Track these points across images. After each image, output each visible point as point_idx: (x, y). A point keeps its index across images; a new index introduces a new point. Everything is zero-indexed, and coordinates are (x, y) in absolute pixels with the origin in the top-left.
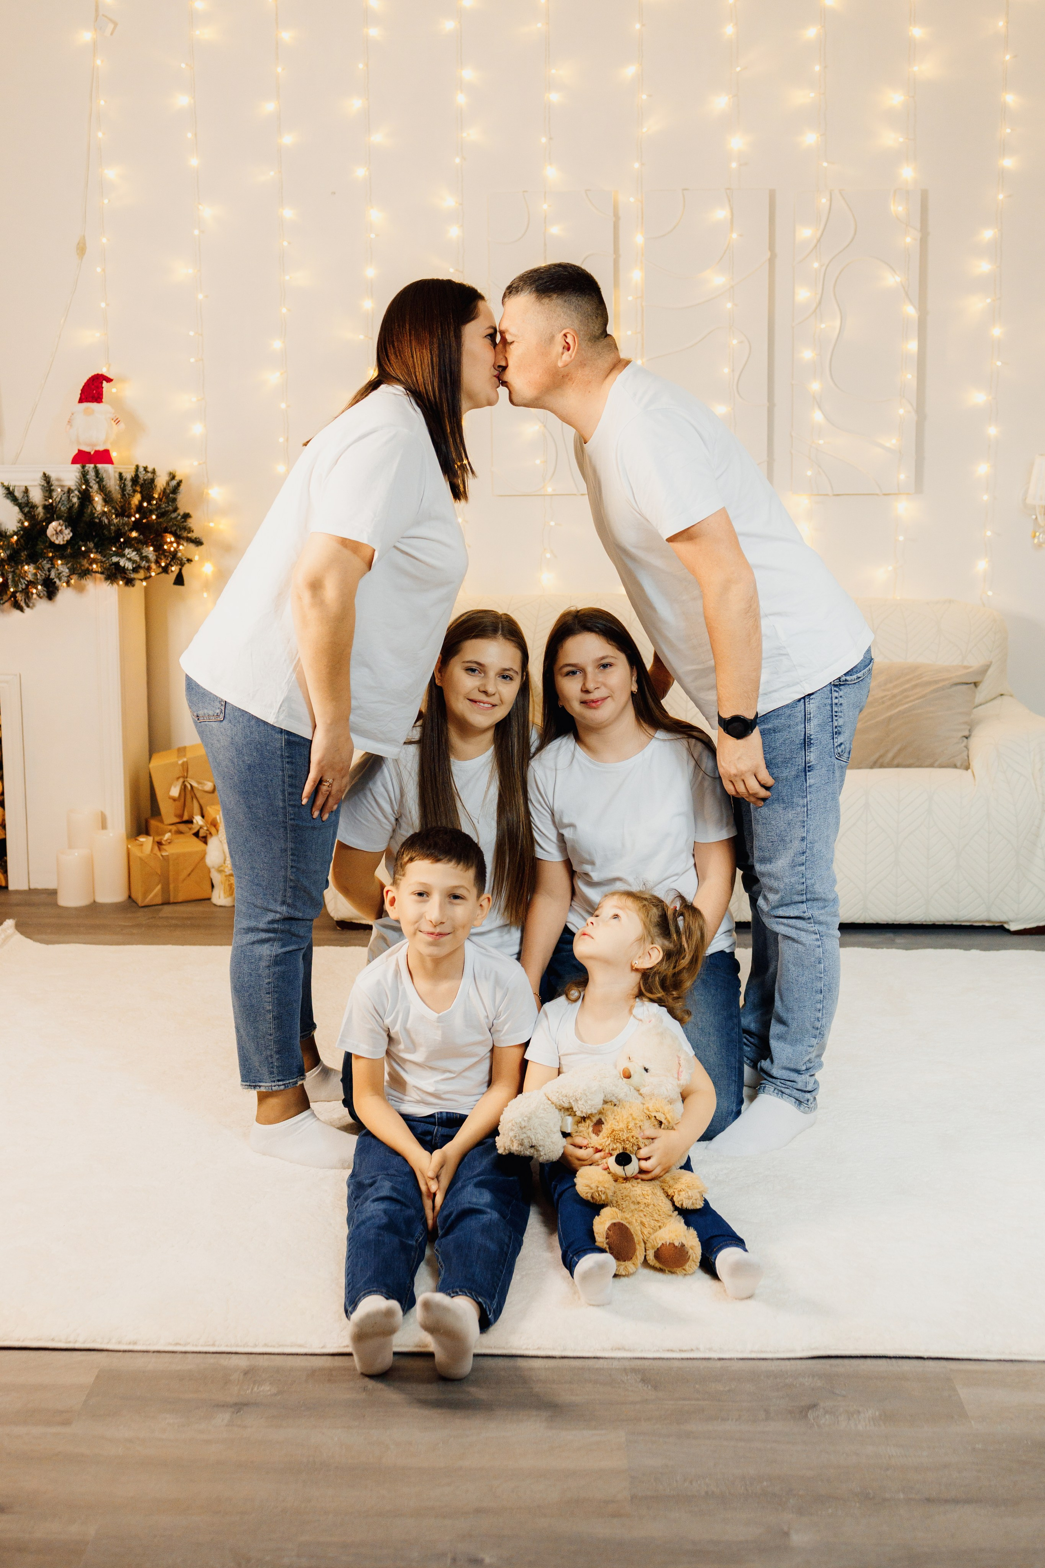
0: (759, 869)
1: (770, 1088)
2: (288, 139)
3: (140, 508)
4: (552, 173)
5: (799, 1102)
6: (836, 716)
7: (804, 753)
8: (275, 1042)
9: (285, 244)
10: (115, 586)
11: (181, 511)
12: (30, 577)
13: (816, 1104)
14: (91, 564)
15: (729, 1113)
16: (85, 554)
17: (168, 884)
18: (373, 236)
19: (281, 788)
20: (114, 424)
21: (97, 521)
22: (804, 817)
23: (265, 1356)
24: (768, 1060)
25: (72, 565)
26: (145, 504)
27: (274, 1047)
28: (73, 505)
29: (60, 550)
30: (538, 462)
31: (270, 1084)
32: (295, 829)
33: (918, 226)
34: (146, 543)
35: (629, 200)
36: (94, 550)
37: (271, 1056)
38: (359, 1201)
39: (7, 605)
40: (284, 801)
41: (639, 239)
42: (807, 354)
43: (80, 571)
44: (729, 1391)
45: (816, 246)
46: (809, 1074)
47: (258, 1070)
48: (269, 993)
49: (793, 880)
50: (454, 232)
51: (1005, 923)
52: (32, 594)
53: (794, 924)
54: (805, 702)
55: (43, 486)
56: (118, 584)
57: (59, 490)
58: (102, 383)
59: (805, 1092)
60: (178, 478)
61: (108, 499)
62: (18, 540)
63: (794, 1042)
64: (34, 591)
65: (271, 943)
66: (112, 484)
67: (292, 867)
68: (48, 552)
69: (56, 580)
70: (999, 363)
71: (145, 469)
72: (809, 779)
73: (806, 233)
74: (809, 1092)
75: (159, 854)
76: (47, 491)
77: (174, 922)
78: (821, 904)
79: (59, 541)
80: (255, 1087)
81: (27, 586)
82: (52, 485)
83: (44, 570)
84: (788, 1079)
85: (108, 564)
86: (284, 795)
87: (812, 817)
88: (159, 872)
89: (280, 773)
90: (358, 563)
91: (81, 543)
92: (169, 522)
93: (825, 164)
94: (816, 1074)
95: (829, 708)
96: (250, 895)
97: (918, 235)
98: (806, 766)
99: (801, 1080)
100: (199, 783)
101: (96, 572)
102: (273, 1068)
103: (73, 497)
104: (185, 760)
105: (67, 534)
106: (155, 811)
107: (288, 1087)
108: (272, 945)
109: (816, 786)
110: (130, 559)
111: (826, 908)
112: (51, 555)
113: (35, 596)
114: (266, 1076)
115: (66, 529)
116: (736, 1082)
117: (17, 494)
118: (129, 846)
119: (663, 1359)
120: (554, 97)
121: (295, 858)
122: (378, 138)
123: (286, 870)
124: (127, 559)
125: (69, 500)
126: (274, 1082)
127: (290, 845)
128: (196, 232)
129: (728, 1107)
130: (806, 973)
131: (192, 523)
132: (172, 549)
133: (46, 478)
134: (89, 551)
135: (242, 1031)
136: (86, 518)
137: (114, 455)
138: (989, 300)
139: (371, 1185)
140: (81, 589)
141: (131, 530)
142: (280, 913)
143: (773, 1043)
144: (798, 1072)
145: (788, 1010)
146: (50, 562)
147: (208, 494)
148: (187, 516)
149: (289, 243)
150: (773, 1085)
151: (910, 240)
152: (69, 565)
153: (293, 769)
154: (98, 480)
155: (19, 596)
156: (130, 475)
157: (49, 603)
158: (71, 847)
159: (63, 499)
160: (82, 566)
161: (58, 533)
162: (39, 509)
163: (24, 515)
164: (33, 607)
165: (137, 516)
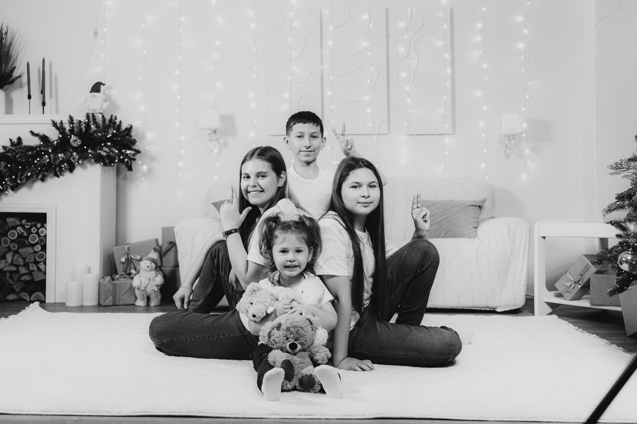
3: (113, 133)
9: (181, 30)
10: (99, 164)
11: (133, 139)
12: (61, 159)
14: (89, 154)
16: (86, 150)
17: (116, 296)
18: (218, 27)
21: (92, 135)
26: (115, 132)
28: (83, 128)
29: (75, 149)
34: (114, 148)
35: (327, 12)
39: (52, 173)
41: (331, 28)
42: (404, 75)
43: (83, 157)
45: (406, 30)
50: (253, 26)
51: (496, 309)
57: (76, 122)
61: (97, 127)
62: (57, 143)
64: (63, 166)
68: (69, 149)
69: (73, 161)
70: (487, 78)
71: (116, 117)
73: (402, 25)
75: (112, 282)
76: (71, 123)
81: (60, 163)
82: (73, 121)
83: (68, 156)
85: (96, 154)
88: (111, 290)
91: (85, 146)
97: (449, 25)
100: (135, 256)
101: (91, 159)
103: (82, 125)
104: (129, 246)
105: (79, 142)
110: (105, 151)
112: (71, 150)
113: (63, 169)
115: (79, 139)
117: (58, 125)
118: (100, 280)
125: (80, 126)
128: (144, 26)
131: (137, 144)
133: (71, 118)
136: (87, 134)
138: (481, 53)
140: (85, 167)
146: (70, 153)
147: (146, 135)
148: (135, 140)
149: (183, 31)
151: (446, 27)
152: (79, 155)
154: (93, 120)
155: (57, 169)
156: (108, 118)
157: (71, 174)
158: (73, 281)
159: (77, 125)
160: (84, 155)
161: (75, 141)
162: (67, 131)
163: (60, 133)
164: (63, 175)
165: (110, 135)
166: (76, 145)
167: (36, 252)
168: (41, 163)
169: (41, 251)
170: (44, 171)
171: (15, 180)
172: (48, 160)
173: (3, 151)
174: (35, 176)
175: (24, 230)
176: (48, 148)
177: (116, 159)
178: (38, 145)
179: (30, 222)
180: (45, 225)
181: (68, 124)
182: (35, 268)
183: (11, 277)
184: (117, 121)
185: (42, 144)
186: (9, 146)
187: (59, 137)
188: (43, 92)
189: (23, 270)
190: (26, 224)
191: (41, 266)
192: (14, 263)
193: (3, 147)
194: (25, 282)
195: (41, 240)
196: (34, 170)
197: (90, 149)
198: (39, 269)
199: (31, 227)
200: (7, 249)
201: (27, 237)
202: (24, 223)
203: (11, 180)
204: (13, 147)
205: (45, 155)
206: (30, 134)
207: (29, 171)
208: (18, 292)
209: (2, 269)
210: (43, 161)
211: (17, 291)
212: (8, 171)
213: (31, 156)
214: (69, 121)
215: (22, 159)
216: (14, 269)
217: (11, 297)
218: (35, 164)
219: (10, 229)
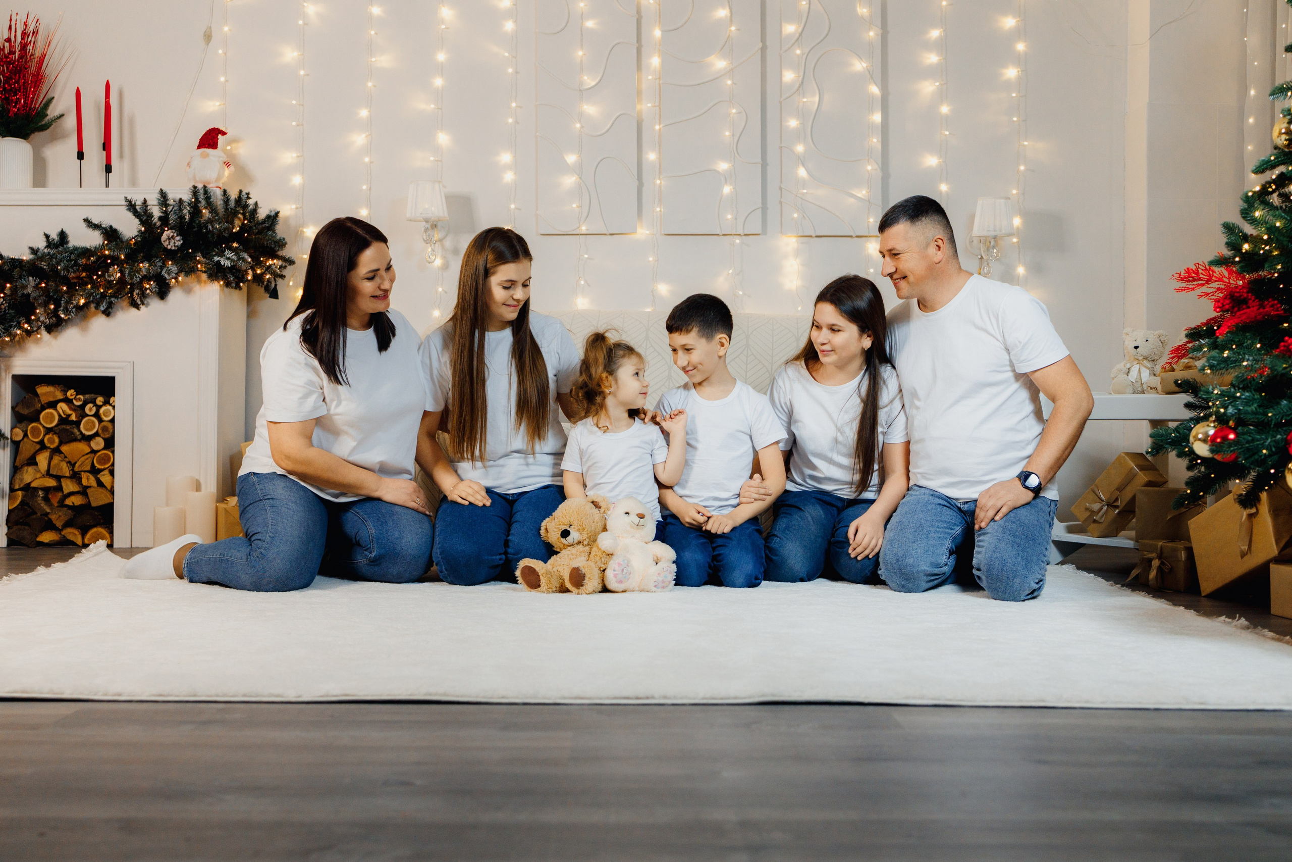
3: (242, 225)
9: (373, 32)
10: (216, 283)
12: (144, 272)
14: (197, 265)
16: (192, 257)
18: (444, 27)
21: (204, 227)
25: (181, 265)
28: (184, 215)
29: (171, 254)
30: (574, 206)
33: (879, 24)
34: (244, 251)
35: (650, 3)
39: (126, 301)
41: (657, 33)
42: (793, 123)
43: (187, 270)
45: (798, 39)
50: (509, 26)
52: (146, 289)
56: (219, 283)
57: (172, 202)
61: (213, 211)
62: (135, 244)
64: (147, 287)
66: (218, 202)
68: (160, 255)
69: (166, 276)
70: (947, 133)
71: (248, 194)
73: (790, 29)
76: (163, 204)
81: (142, 282)
82: (167, 200)
83: (157, 268)
85: (211, 264)
91: (189, 248)
97: (880, 32)
101: (201, 271)
103: (184, 208)
105: (178, 241)
110: (228, 259)
112: (163, 256)
113: (148, 293)
115: (177, 235)
117: (138, 207)
118: (218, 504)
125: (181, 210)
128: (301, 23)
131: (286, 247)
132: (268, 262)
133: (163, 195)
134: (195, 254)
136: (195, 227)
138: (937, 84)
140: (189, 291)
146: (162, 262)
147: (302, 232)
148: (282, 241)
149: (376, 34)
151: (872, 34)
152: (178, 265)
154: (206, 196)
155: (136, 293)
156: (233, 195)
157: (162, 302)
158: (167, 505)
159: (175, 208)
160: (188, 265)
161: (170, 239)
162: (155, 219)
163: (142, 223)
164: (147, 305)
165: (238, 229)
166: (172, 247)
167: (94, 452)
168: (106, 280)
169: (104, 449)
170: (111, 297)
171: (55, 313)
172: (119, 275)
173: (32, 256)
174: (93, 306)
175: (71, 409)
176: (120, 251)
177: (247, 274)
178: (99, 245)
179: (83, 394)
180: (112, 400)
181: (157, 207)
182: (93, 482)
183: (46, 499)
184: (251, 202)
185: (107, 244)
186: (43, 248)
187: (140, 231)
188: (106, 146)
189: (69, 486)
190: (75, 398)
191: (105, 478)
192: (51, 472)
193: (31, 249)
194: (72, 508)
195: (105, 429)
196: (93, 293)
197: (199, 254)
198: (100, 484)
199: (85, 403)
200: (38, 447)
201: (78, 424)
202: (71, 395)
203: (47, 314)
204: (52, 249)
205: (112, 264)
206: (84, 225)
207: (82, 296)
208: (60, 528)
209: (29, 484)
210: (109, 277)
211: (57, 526)
212: (42, 296)
213: (86, 268)
214: (159, 200)
215: (68, 271)
216: (52, 483)
217: (47, 537)
218: (93, 282)
219: (43, 408)
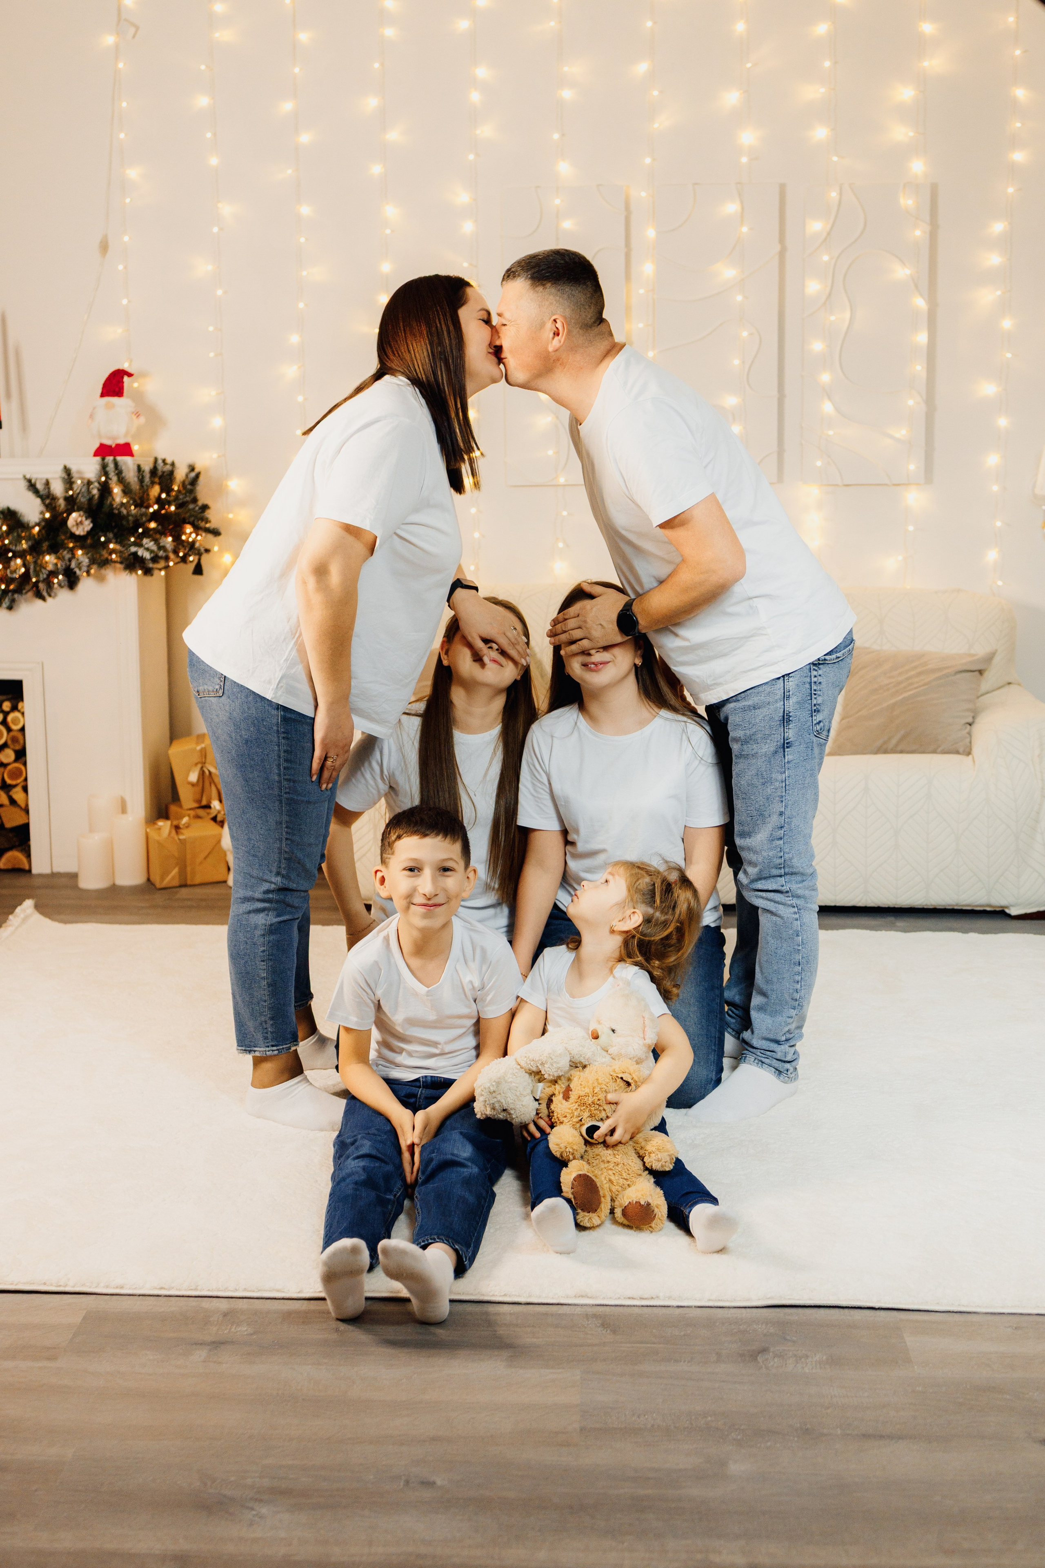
0: (739, 843)
1: (750, 1058)
2: (305, 138)
3: (158, 500)
4: (564, 168)
5: (779, 1072)
6: (815, 694)
7: (782, 729)
8: (269, 1008)
9: (302, 240)
10: (134, 575)
11: (200, 503)
12: (50, 567)
13: (797, 1075)
14: (111, 554)
15: (709, 1082)
16: (105, 545)
17: (185, 866)
18: (388, 231)
19: (276, 762)
20: (134, 417)
21: (116, 512)
22: (782, 792)
23: (245, 1300)
24: (749, 1030)
25: (93, 555)
26: (164, 496)
27: (268, 1013)
28: (93, 496)
29: (80, 541)
30: (550, 453)
31: (264, 1049)
32: (291, 802)
33: (928, 220)
34: (163, 533)
35: (641, 194)
36: (114, 541)
37: (266, 1022)
38: (342, 1159)
39: (30, 594)
40: (279, 775)
41: (651, 233)
42: (818, 346)
43: (99, 561)
44: (684, 1335)
45: (825, 239)
46: (788, 1044)
47: (253, 1036)
48: (263, 961)
49: (771, 854)
50: (468, 227)
51: (1007, 907)
52: (54, 584)
53: (772, 898)
54: (784, 680)
55: (64, 478)
56: (137, 573)
57: (79, 482)
58: (123, 378)
59: (785, 1062)
60: (197, 470)
61: (126, 491)
62: (40, 531)
63: (774, 1013)
64: (56, 581)
65: (266, 912)
66: (131, 476)
67: (287, 839)
68: (68, 544)
69: (77, 570)
70: (1010, 355)
71: (164, 461)
72: (788, 755)
73: (816, 226)
74: (789, 1062)
75: (176, 838)
76: (68, 483)
77: (189, 903)
78: (799, 878)
79: (80, 531)
80: (250, 1051)
81: (48, 576)
82: (73, 478)
83: (64, 560)
84: (767, 1049)
85: (126, 554)
86: (279, 769)
87: (790, 792)
88: (176, 854)
89: (276, 748)
90: (360, 548)
91: (100, 534)
92: (187, 512)
93: (835, 159)
94: (797, 1044)
95: (808, 686)
96: (246, 865)
97: (927, 228)
98: (784, 742)
99: (780, 1050)
101: (115, 562)
102: (267, 1033)
103: (93, 488)
104: (203, 745)
105: (88, 525)
106: (175, 797)
107: (282, 1052)
108: (268, 915)
109: (795, 762)
110: (147, 549)
111: (804, 883)
112: (71, 545)
113: (56, 586)
114: (261, 1042)
115: (86, 519)
116: (715, 1051)
117: (40, 486)
118: (148, 830)
119: (624, 1306)
120: (567, 94)
121: (289, 830)
122: (393, 136)
123: (281, 842)
124: (145, 550)
125: (89, 491)
126: (268, 1047)
127: (285, 818)
128: (215, 230)
129: (707, 1075)
130: (785, 945)
131: (209, 514)
132: (190, 540)
133: (67, 471)
134: (108, 541)
135: (237, 997)
136: (106, 509)
137: (135, 448)
138: (999, 293)
139: (353, 1144)
140: (101, 579)
141: (150, 521)
142: (275, 884)
143: (754, 1014)
144: (778, 1042)
145: (768, 982)
146: (70, 552)
147: (227, 486)
148: (205, 507)
149: (307, 240)
150: (754, 1055)
151: (919, 233)
152: (89, 555)
153: (288, 744)
154: (116, 472)
155: (41, 586)
156: (148, 467)
157: (70, 593)
159: (82, 487)
160: (101, 555)
161: (78, 523)
162: (61, 502)
163: (46, 506)
164: (55, 597)
165: (155, 506)
167: (3, 765)
169: (17, 760)
170: (15, 591)
172: (23, 570)
176: (22, 540)
180: (20, 705)
181: (62, 487)
182: (5, 801)
184: (167, 465)
185: (6, 531)
187: (43, 516)
191: (18, 795)
195: (14, 739)
198: (14, 803)
205: (15, 556)
210: (12, 572)
